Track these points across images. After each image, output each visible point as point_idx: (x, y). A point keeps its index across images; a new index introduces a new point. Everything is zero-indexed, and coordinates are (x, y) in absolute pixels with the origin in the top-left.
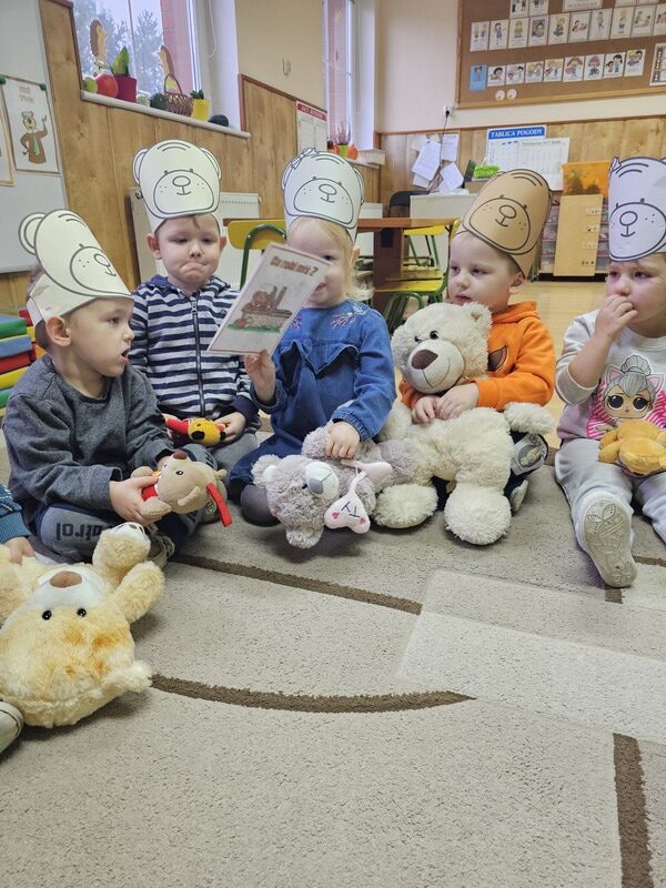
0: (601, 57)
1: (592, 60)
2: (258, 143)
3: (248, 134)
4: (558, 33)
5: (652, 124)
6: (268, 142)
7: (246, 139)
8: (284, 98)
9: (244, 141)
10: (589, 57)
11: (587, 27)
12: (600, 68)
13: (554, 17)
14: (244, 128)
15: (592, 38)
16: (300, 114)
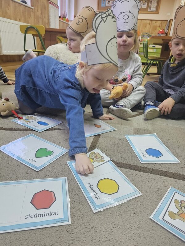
3: (33, 8)
5: (148, 22)
7: (32, 9)
9: (32, 10)
14: (32, 6)
16: (50, 5)
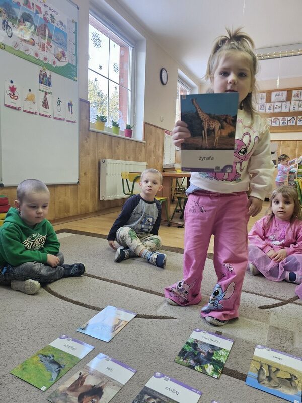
0: (287, 118)
1: (283, 119)
2: (149, 144)
3: (145, 142)
4: (270, 109)
6: (153, 144)
7: (144, 143)
8: (160, 130)
9: (143, 144)
10: (282, 118)
11: (281, 107)
12: (286, 122)
13: (268, 104)
14: (144, 140)
15: (283, 111)
16: (165, 135)
